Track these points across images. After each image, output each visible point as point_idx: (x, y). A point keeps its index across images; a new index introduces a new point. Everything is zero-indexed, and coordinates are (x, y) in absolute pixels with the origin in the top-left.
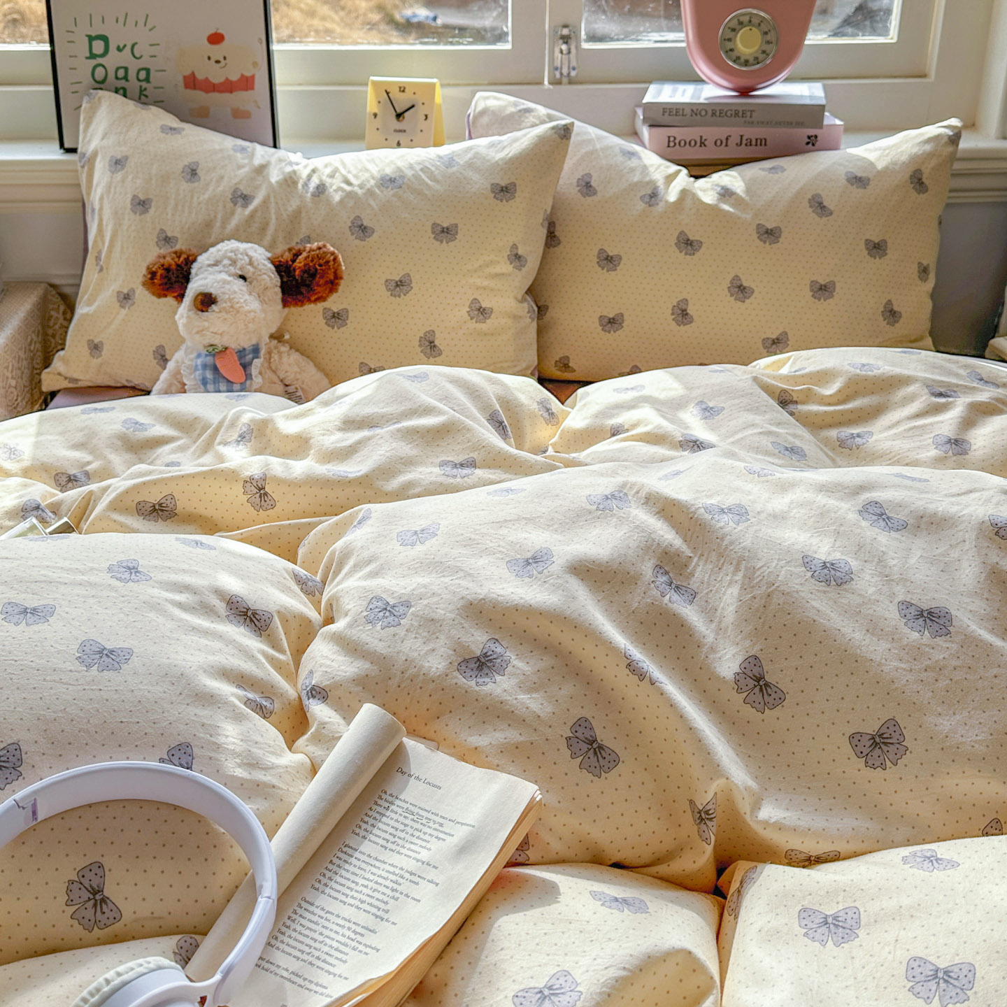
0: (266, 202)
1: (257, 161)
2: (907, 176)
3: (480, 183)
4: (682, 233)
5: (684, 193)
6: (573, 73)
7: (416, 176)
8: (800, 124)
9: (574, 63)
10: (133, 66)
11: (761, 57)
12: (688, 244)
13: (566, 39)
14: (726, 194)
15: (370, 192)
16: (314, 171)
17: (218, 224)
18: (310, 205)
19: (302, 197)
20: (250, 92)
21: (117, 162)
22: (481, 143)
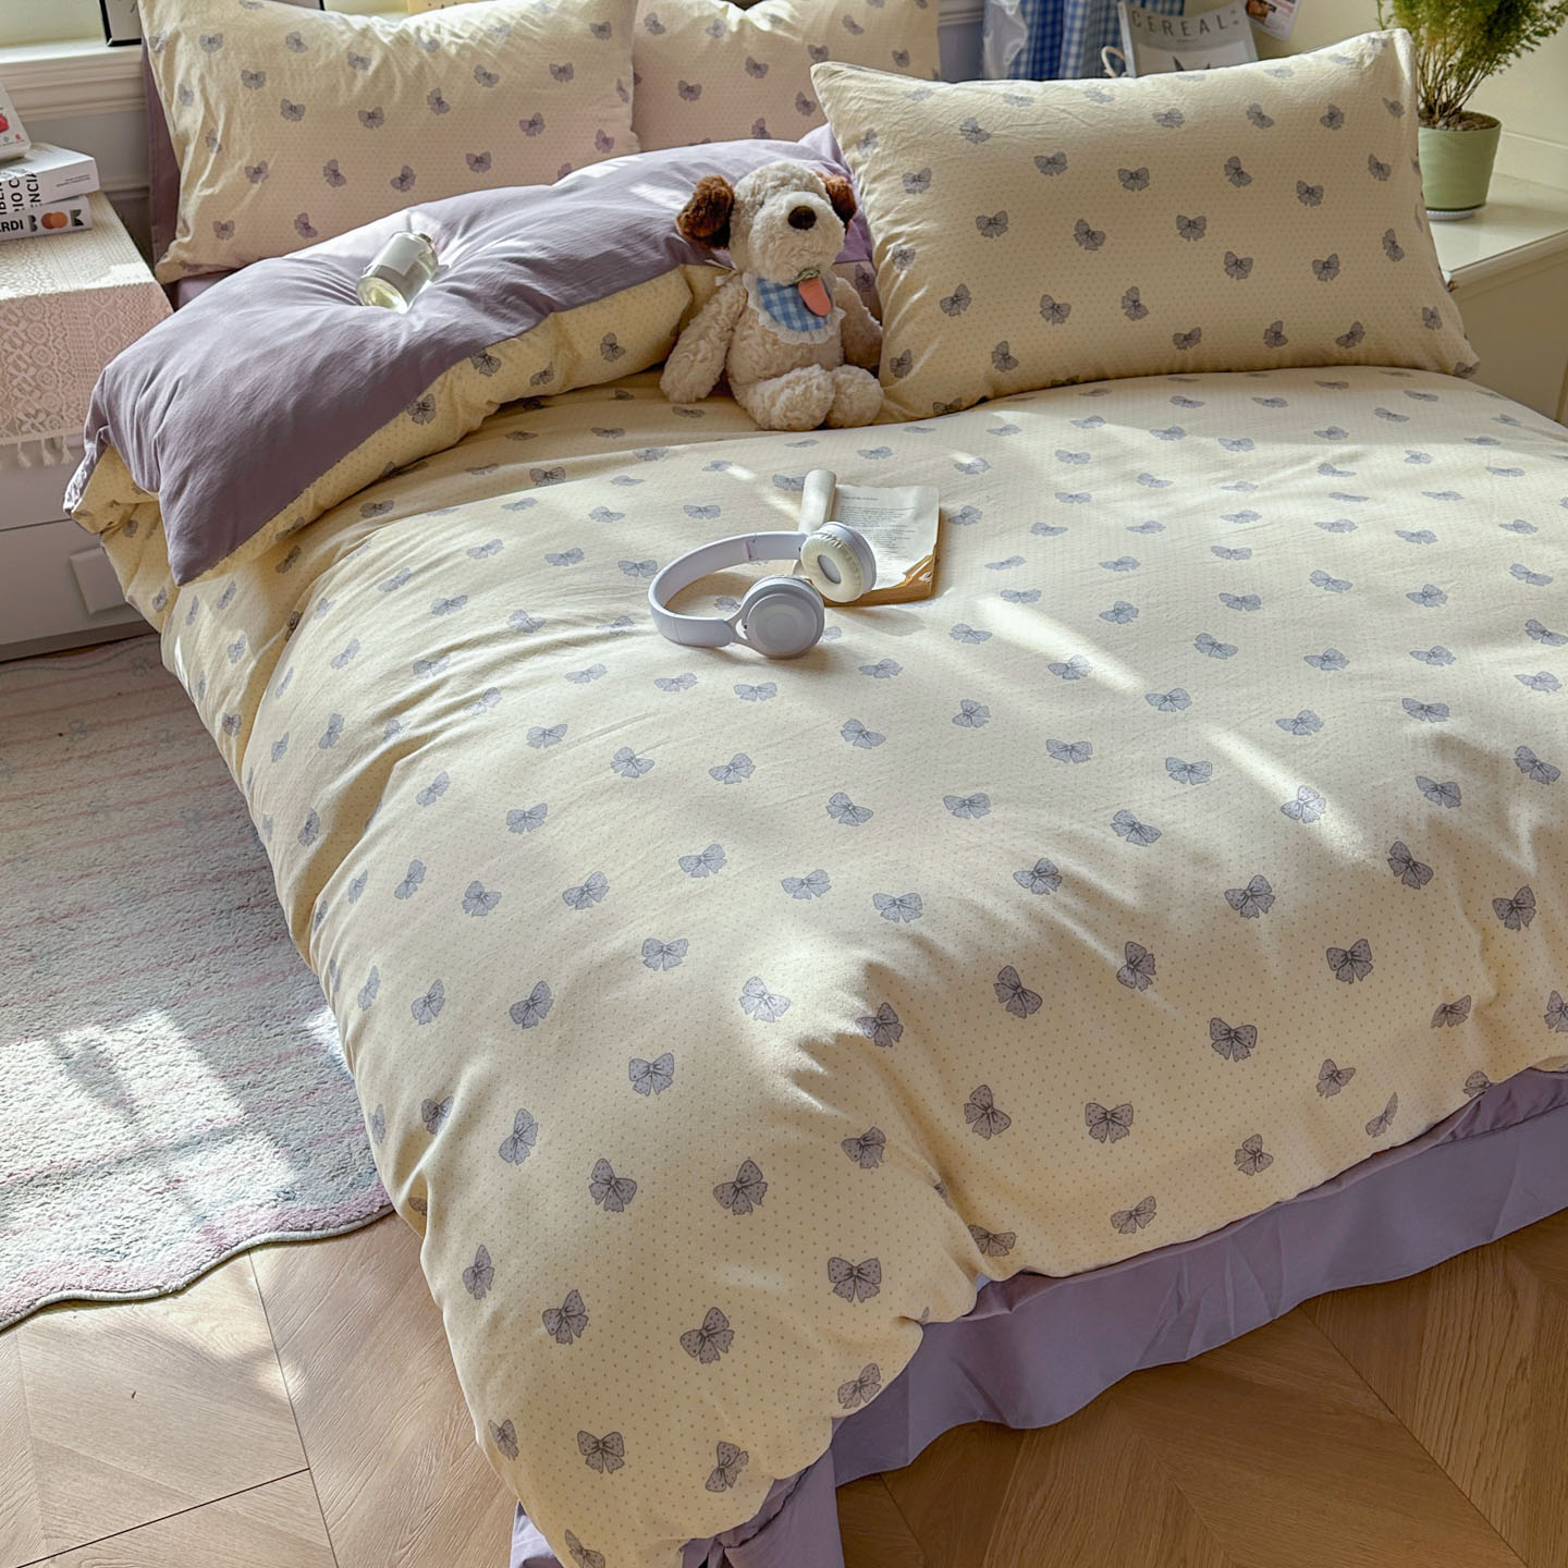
0: (385, 61)
1: (355, 26)
4: (749, 59)
5: (742, 23)
7: (518, 23)
12: (756, 68)
14: (774, 20)
15: (483, 43)
16: (418, 29)
18: (430, 60)
19: (418, 53)
21: (211, 41)
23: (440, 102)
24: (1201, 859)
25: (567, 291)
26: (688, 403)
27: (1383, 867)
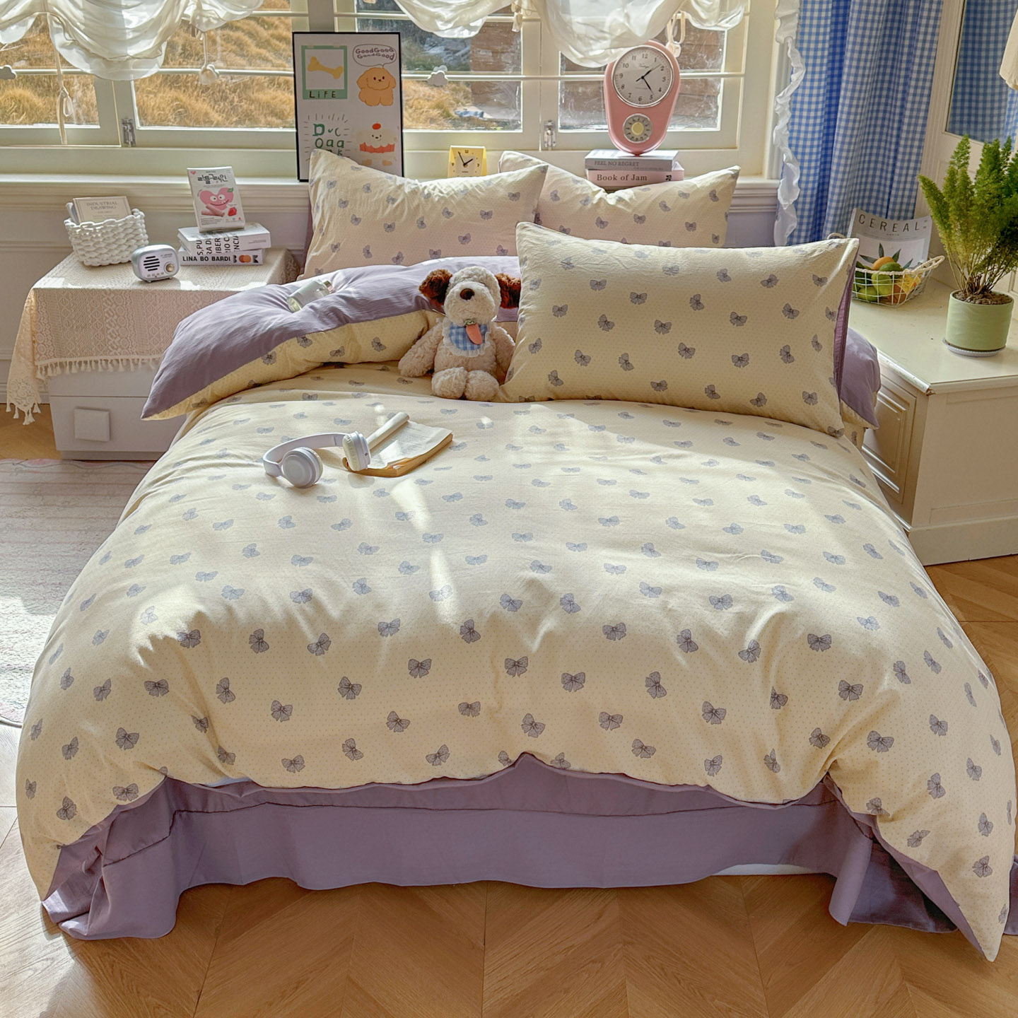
0: (403, 201)
1: (398, 183)
2: (707, 193)
3: (502, 192)
4: (599, 218)
5: (601, 199)
6: (554, 145)
7: (473, 190)
8: (661, 169)
9: (554, 140)
10: (336, 140)
11: (644, 137)
13: (550, 128)
14: (620, 200)
15: (452, 197)
16: (425, 187)
17: (381, 211)
18: (424, 202)
19: (419, 199)
20: (392, 153)
21: (331, 184)
22: (504, 175)
23: (422, 223)
24: (379, 607)
25: (358, 313)
26: (409, 377)
27: (457, 629)
